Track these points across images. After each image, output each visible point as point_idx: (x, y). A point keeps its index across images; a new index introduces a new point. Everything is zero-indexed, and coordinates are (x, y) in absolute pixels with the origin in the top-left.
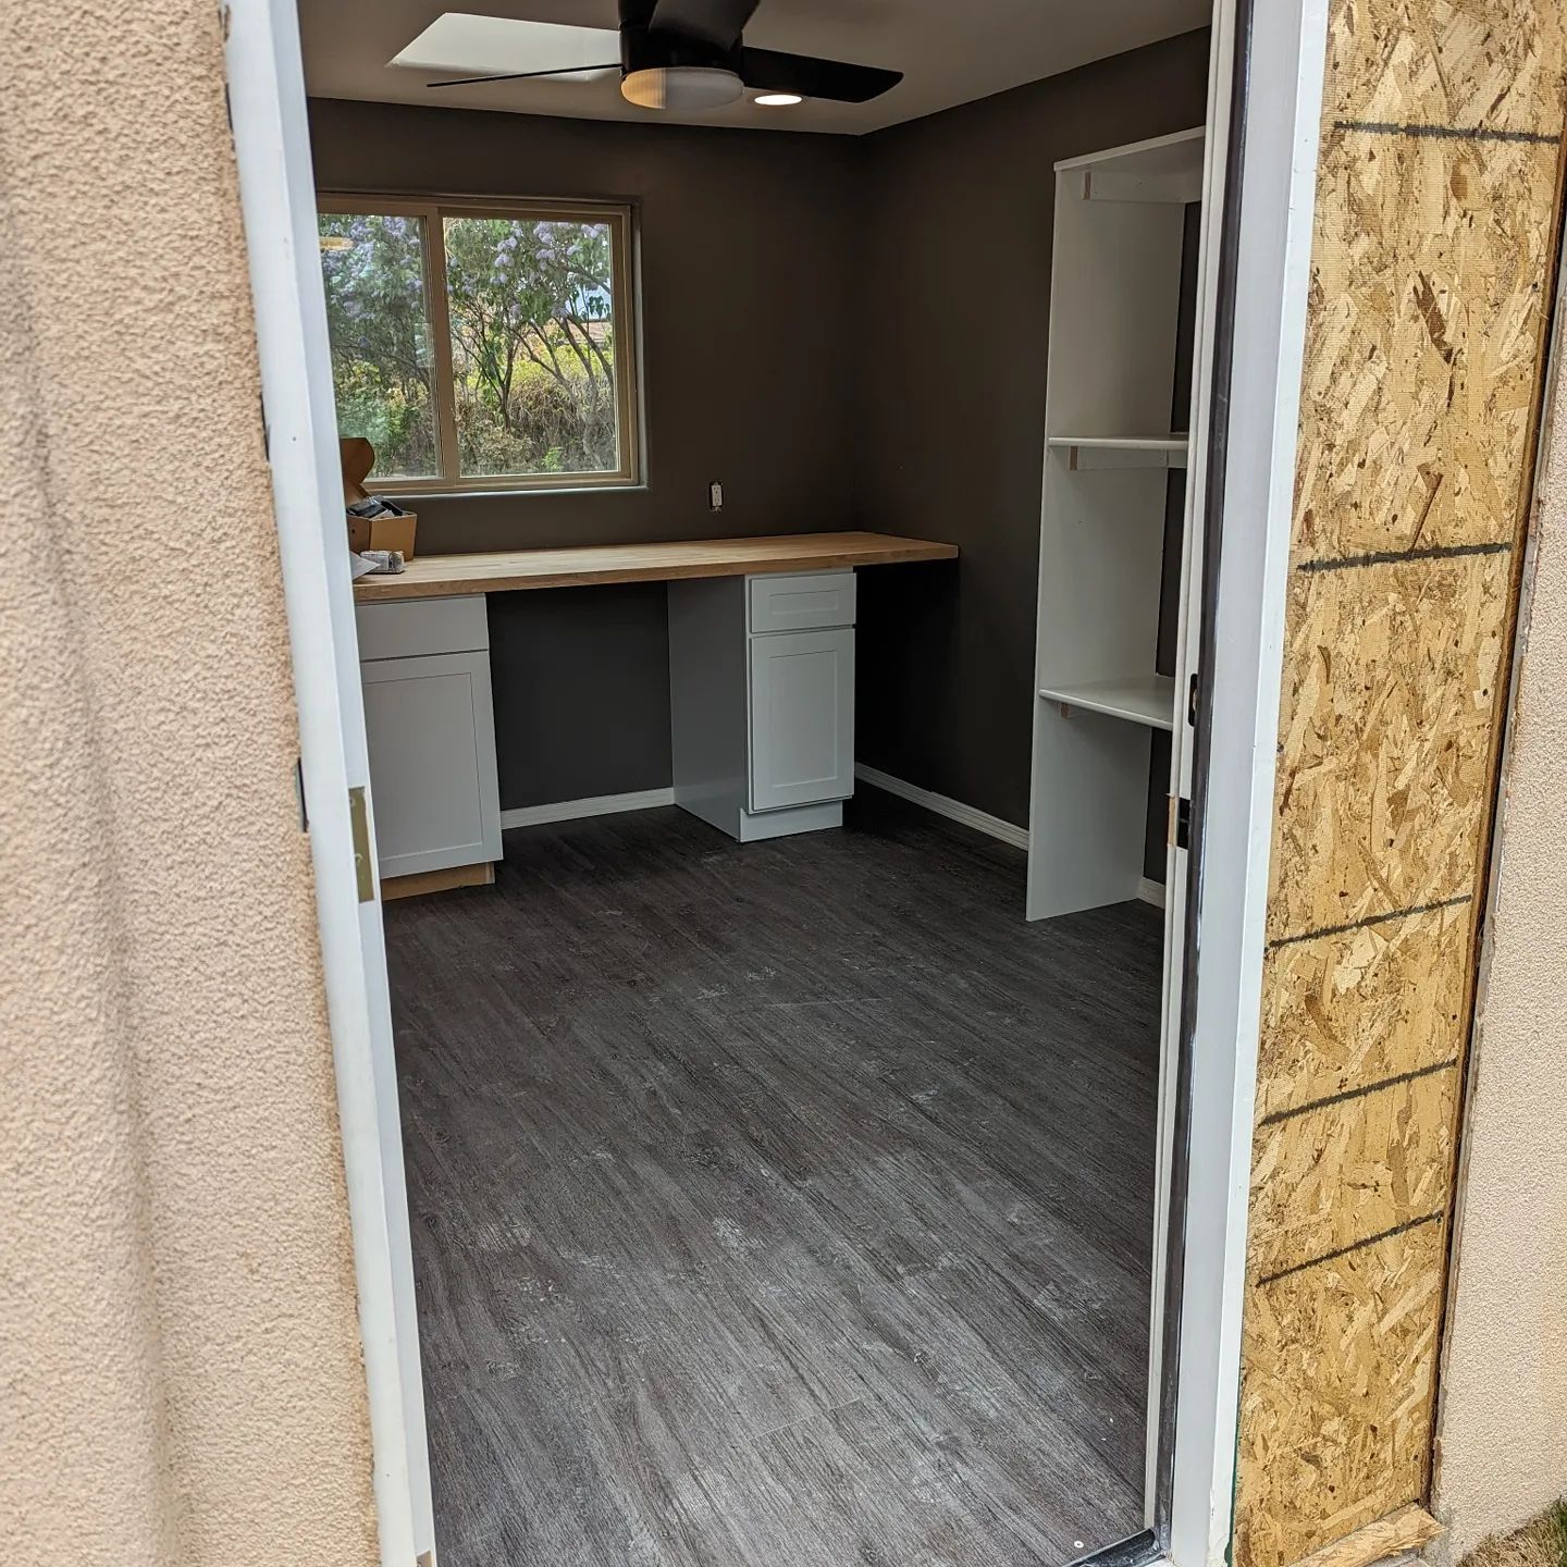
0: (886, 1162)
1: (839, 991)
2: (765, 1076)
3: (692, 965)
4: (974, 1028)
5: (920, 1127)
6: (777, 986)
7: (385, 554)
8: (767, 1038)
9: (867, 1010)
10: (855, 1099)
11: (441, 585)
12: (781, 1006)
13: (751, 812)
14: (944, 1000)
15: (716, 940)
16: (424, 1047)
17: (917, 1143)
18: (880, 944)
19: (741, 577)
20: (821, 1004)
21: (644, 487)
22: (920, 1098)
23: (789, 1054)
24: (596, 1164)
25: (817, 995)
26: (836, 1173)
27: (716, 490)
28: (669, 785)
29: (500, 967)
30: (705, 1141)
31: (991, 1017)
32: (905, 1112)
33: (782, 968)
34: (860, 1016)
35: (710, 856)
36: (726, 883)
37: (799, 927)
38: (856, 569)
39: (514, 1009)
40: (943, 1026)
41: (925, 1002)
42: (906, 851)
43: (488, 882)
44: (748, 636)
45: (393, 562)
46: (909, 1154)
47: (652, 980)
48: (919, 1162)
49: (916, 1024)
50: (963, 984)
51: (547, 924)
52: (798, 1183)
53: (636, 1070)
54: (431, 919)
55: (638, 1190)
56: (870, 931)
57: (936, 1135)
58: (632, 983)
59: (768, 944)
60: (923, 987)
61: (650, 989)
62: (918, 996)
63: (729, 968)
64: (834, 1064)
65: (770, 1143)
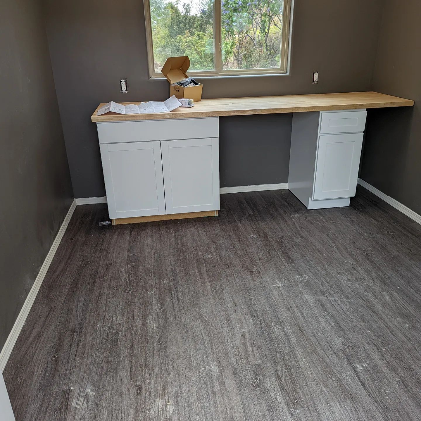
0: (336, 407)
1: (332, 293)
2: (292, 336)
3: (276, 267)
4: (390, 327)
5: (355, 386)
6: (307, 284)
7: (188, 100)
8: (297, 313)
9: (343, 306)
10: (328, 360)
11: (202, 113)
12: (307, 296)
13: (313, 200)
14: (379, 307)
15: (288, 256)
16: (170, 290)
17: (353, 398)
18: (355, 269)
19: (319, 112)
20: (323, 298)
21: (288, 74)
22: (359, 367)
23: (305, 324)
24: (210, 372)
25: (323, 293)
26: (311, 408)
27: (316, 75)
28: (287, 182)
29: (207, 256)
30: (258, 370)
31: (399, 322)
32: (350, 375)
33: (311, 275)
34: (339, 309)
35: (295, 214)
36: (298, 228)
37: (322, 255)
38: (367, 110)
39: (206, 277)
40: (376, 323)
41: (369, 306)
42: (374, 222)
43: (215, 216)
44: (319, 134)
45: (190, 103)
46: (347, 405)
47: (259, 273)
48: (352, 412)
49: (363, 319)
50: (388, 298)
51: (229, 237)
52: (292, 410)
53: (240, 320)
54: (193, 229)
55: (223, 395)
56: (351, 261)
57: (363, 396)
58: (251, 273)
59: (308, 262)
60: (369, 296)
61: (257, 276)
62: (367, 302)
63: (290, 271)
64: (323, 336)
65: (285, 379)
